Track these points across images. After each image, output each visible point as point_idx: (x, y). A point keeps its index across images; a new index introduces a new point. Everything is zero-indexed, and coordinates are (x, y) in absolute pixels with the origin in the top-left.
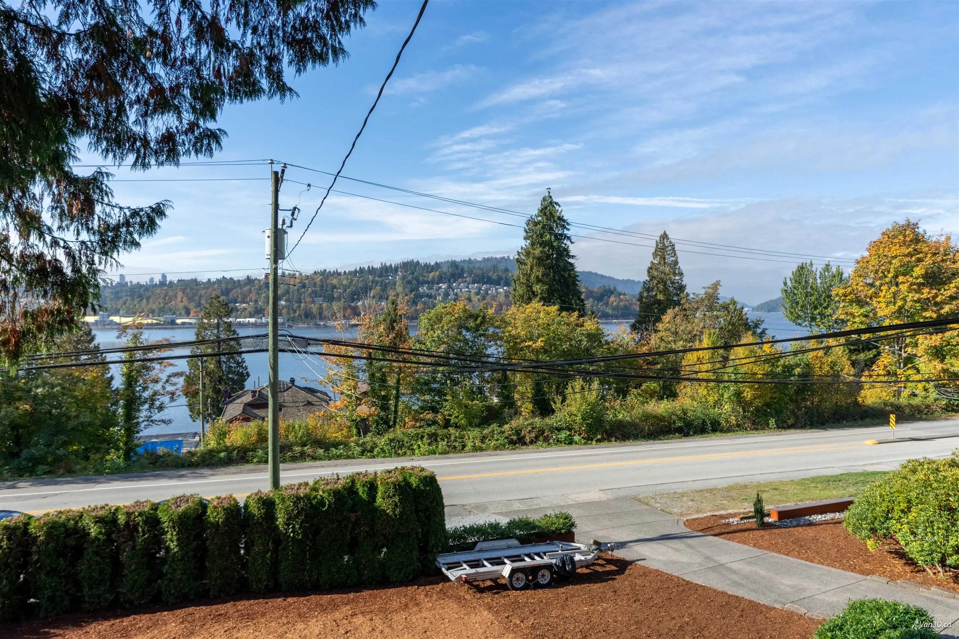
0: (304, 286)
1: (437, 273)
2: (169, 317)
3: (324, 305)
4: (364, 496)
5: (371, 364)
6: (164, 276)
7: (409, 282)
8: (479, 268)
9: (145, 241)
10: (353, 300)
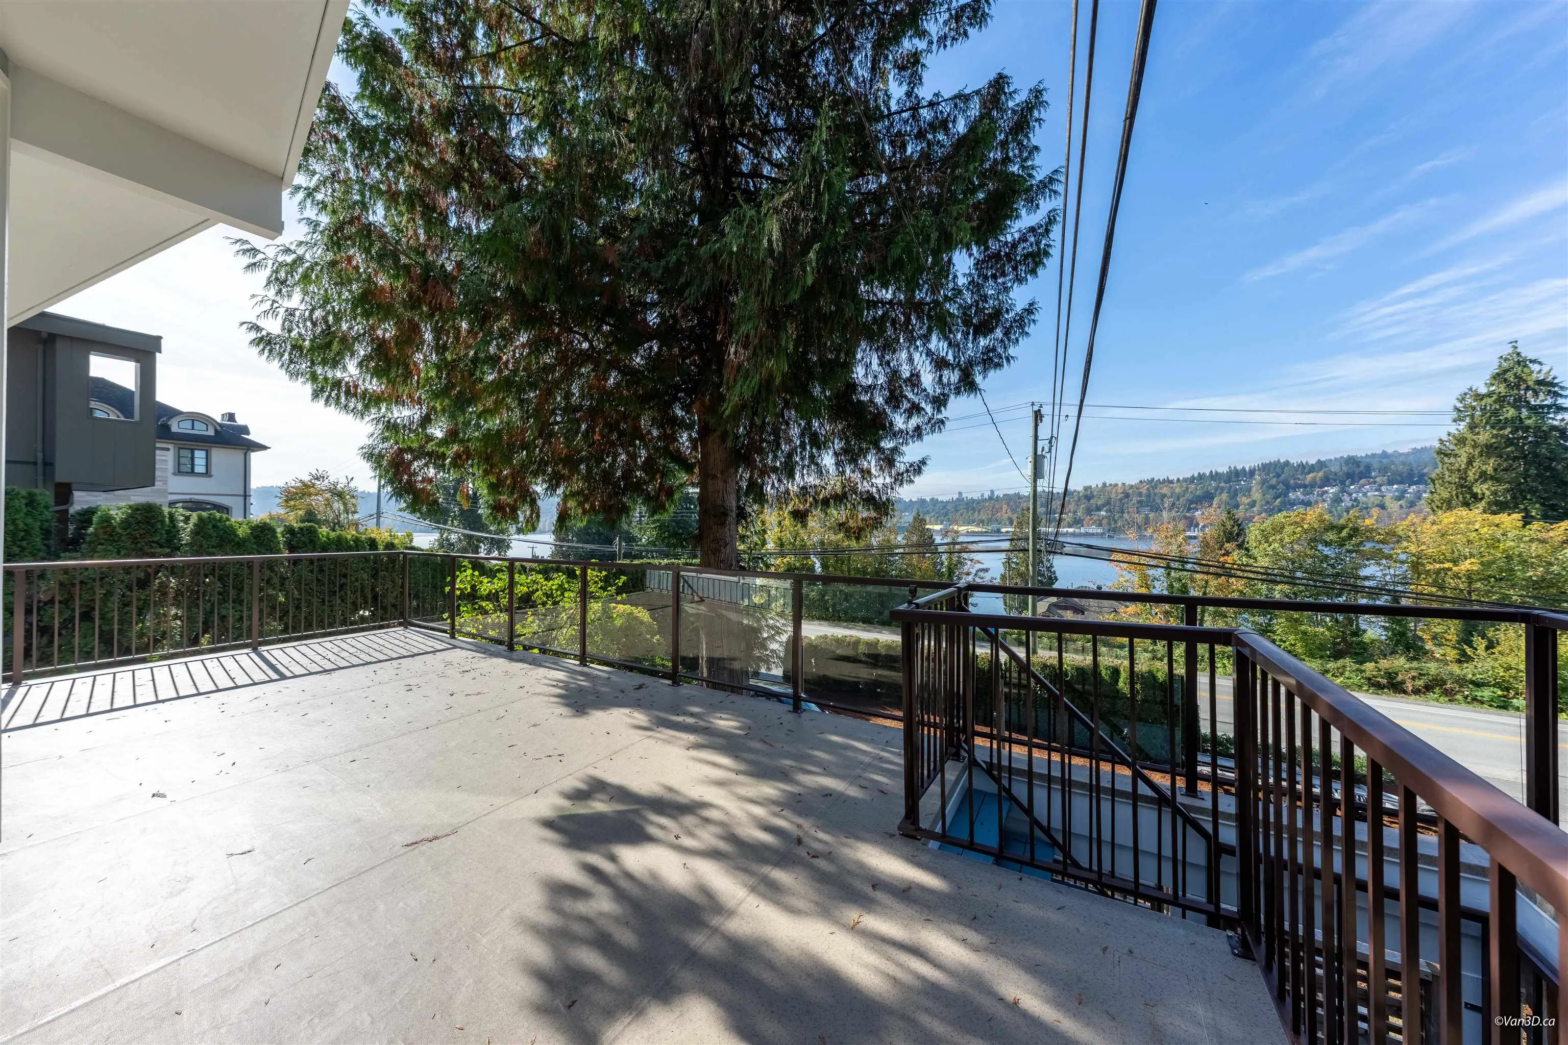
0: (1127, 496)
1: (1321, 474)
2: (995, 526)
3: (1151, 515)
4: (1107, 678)
5: (1169, 574)
6: (992, 492)
7: (1273, 487)
8: (1404, 464)
9: (917, 479)
10: (1189, 509)
